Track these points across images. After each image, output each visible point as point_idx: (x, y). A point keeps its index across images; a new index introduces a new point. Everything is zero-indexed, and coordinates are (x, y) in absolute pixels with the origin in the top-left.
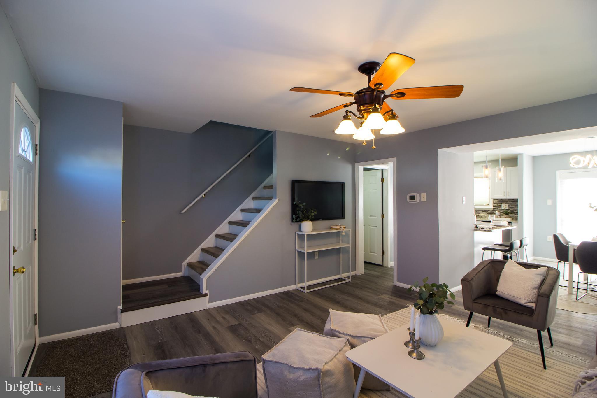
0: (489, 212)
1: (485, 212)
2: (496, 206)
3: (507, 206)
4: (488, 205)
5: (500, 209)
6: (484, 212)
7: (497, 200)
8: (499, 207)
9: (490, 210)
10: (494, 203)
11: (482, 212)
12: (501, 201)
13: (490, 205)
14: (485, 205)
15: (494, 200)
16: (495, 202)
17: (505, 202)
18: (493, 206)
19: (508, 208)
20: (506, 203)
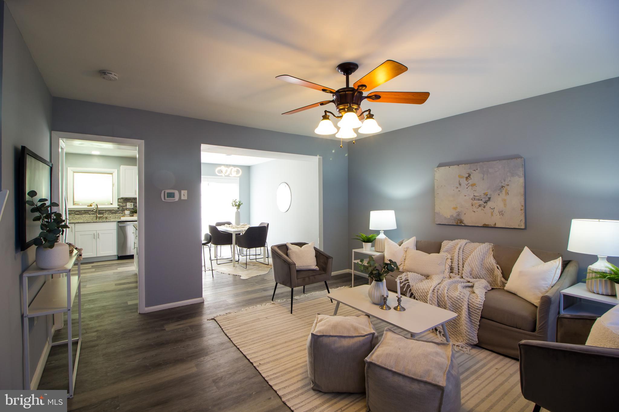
0: (113, 211)
1: (109, 212)
2: (121, 205)
3: (132, 205)
4: (111, 204)
5: (126, 208)
6: (107, 212)
7: (122, 198)
8: (124, 206)
9: (114, 209)
10: (118, 202)
11: (106, 212)
12: (126, 200)
13: (113, 204)
14: (106, 204)
15: (118, 199)
16: (120, 201)
17: (130, 201)
18: (118, 205)
19: (133, 207)
20: (132, 202)
